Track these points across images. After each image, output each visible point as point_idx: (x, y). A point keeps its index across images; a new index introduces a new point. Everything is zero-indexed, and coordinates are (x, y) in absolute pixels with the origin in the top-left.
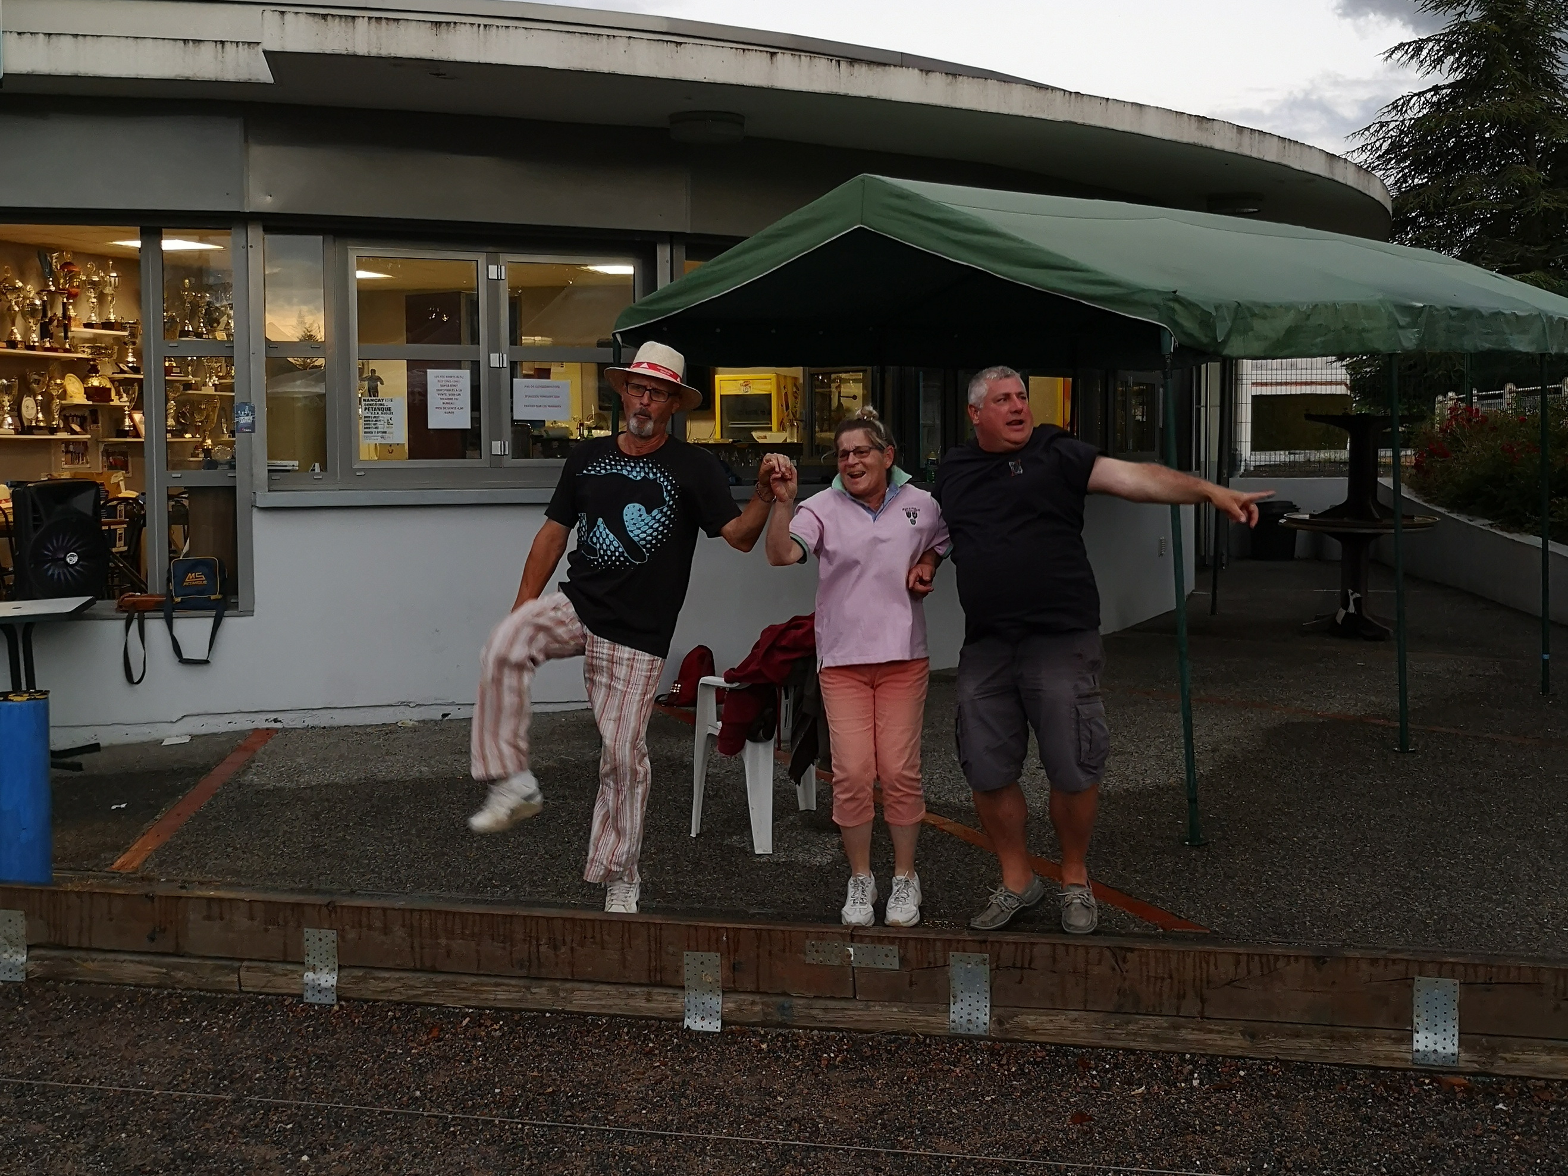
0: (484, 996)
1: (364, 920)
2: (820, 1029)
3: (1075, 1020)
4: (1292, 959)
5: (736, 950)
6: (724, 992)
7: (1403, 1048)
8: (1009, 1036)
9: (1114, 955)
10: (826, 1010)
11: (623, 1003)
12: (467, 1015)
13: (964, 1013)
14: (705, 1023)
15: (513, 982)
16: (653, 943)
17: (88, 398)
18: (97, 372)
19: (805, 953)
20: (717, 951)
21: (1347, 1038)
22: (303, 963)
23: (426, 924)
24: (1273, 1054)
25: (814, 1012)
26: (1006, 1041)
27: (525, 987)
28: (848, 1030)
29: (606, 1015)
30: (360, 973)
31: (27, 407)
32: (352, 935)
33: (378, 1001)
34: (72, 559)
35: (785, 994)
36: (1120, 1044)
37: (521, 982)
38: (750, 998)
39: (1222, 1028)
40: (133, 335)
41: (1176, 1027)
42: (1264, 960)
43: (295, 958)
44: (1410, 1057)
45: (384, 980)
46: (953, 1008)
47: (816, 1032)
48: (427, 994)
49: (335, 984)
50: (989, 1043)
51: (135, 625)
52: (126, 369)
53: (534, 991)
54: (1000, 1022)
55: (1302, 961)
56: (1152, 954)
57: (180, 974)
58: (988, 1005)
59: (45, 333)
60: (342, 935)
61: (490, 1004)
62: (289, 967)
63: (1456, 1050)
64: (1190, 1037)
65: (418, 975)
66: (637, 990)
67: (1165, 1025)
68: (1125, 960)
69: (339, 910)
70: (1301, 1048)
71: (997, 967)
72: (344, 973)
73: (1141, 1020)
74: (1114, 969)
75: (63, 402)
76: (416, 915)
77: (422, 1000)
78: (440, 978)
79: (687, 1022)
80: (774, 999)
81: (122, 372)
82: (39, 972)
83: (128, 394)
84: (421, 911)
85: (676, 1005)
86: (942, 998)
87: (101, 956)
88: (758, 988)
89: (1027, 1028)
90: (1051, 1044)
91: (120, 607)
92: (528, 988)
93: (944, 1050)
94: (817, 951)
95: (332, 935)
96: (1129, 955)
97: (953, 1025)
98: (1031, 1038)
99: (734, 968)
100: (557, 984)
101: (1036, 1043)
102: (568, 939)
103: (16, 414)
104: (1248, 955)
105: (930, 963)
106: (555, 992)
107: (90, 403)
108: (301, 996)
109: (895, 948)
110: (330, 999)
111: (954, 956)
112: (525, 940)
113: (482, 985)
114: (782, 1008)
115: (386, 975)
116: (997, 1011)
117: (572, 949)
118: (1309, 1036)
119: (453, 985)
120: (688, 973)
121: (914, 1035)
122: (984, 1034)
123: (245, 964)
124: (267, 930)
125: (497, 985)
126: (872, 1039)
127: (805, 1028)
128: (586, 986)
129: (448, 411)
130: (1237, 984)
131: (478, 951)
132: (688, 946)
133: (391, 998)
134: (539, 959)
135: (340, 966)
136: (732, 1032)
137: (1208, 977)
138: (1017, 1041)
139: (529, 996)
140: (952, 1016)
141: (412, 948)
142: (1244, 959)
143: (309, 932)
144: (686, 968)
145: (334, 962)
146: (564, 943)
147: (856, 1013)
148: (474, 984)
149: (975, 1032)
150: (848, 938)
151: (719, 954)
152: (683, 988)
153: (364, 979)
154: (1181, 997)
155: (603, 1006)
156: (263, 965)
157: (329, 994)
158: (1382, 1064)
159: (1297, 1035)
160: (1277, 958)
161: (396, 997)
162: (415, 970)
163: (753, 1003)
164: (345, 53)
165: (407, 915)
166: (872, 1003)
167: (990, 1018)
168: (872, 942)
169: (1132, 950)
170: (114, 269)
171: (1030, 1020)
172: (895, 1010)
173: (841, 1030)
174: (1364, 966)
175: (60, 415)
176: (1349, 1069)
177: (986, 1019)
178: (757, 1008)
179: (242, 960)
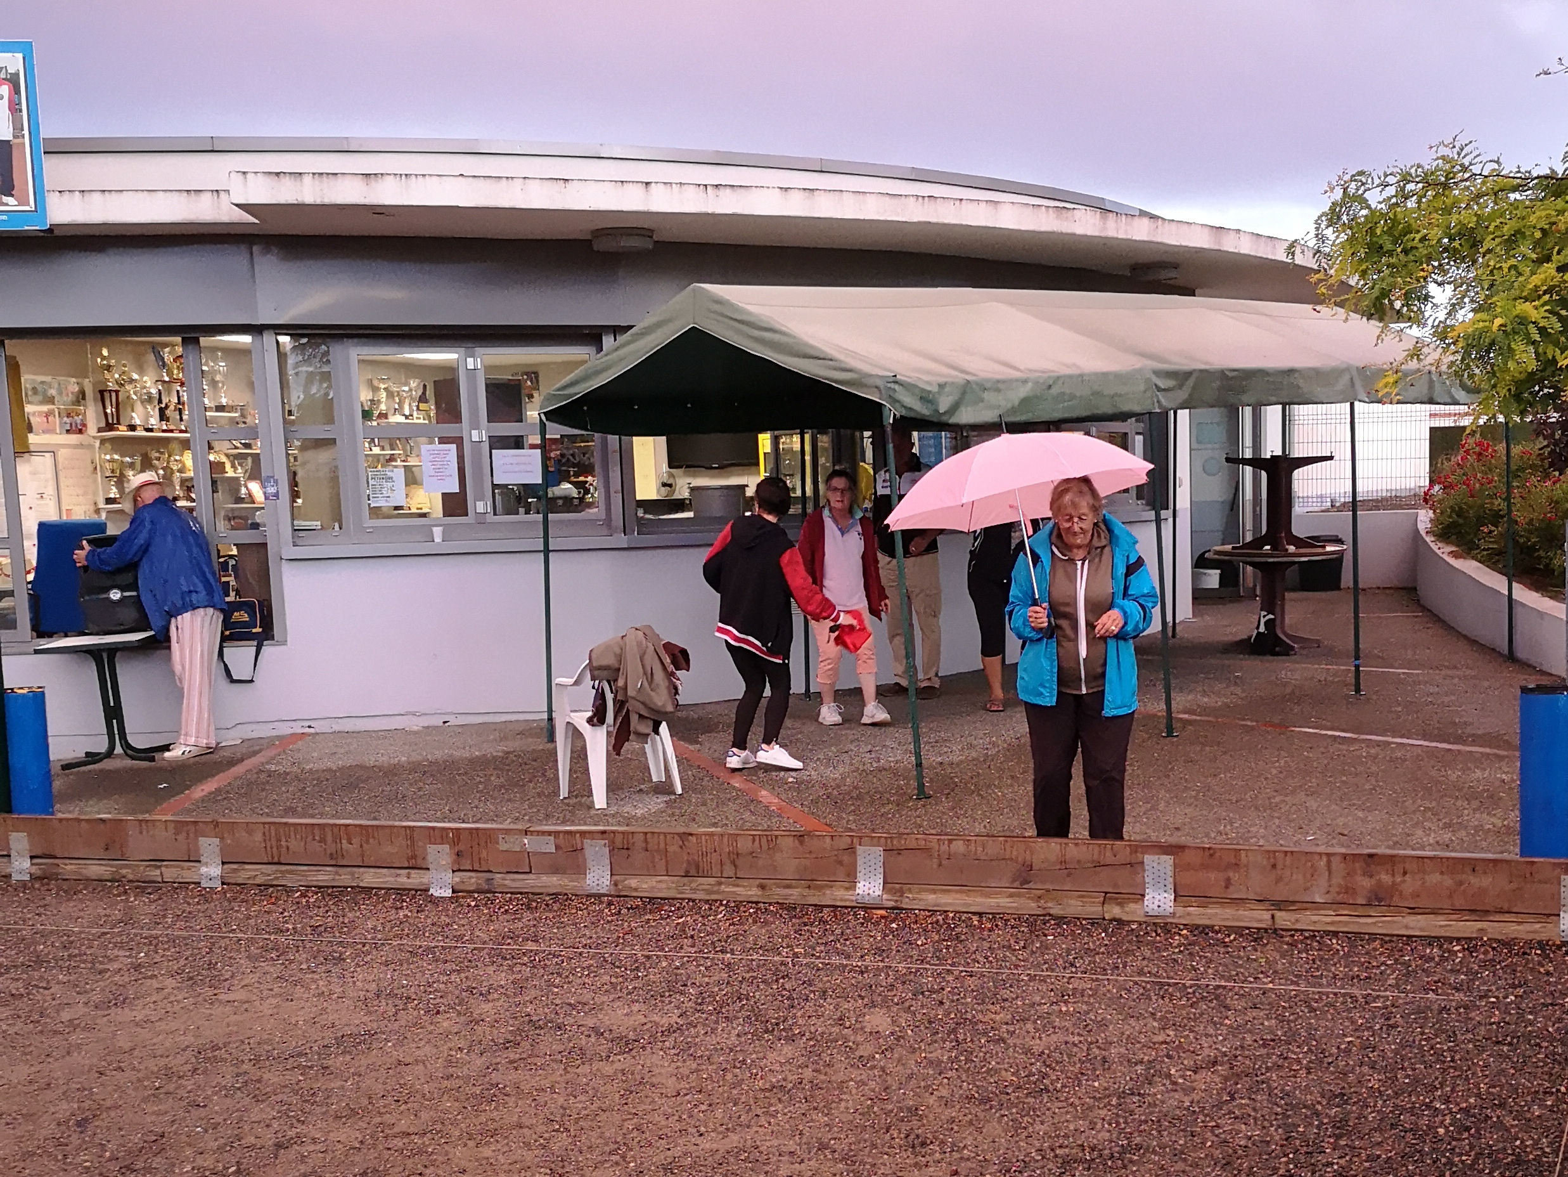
2: (512, 893)
3: (660, 881)
4: (786, 837)
5: (458, 843)
6: (453, 871)
8: (622, 894)
9: (682, 839)
10: (513, 880)
11: (393, 879)
12: (300, 891)
13: (594, 878)
14: (442, 891)
15: (328, 869)
16: (410, 838)
19: (499, 841)
20: (448, 843)
21: (820, 888)
22: (200, 861)
23: (273, 834)
24: (776, 899)
25: (506, 882)
26: (618, 896)
27: (336, 871)
28: (528, 894)
29: (382, 887)
30: (236, 866)
32: (229, 841)
33: (246, 884)
35: (489, 871)
36: (687, 896)
37: (333, 869)
38: (469, 874)
39: (746, 883)
41: (720, 884)
42: (769, 839)
43: (193, 858)
44: (854, 898)
45: (250, 870)
46: (588, 875)
47: (509, 895)
48: (276, 878)
49: (220, 873)
50: (610, 898)
52: (239, 445)
53: (341, 874)
54: (616, 885)
57: (124, 872)
58: (609, 872)
59: (163, 416)
60: (223, 841)
62: (192, 863)
63: (880, 892)
64: (727, 889)
65: (273, 866)
66: (401, 870)
67: (713, 882)
69: (220, 824)
70: (791, 895)
71: (613, 850)
72: (226, 865)
73: (699, 880)
74: (681, 847)
76: (267, 827)
77: (274, 882)
78: (282, 868)
79: (432, 891)
80: (483, 874)
82: (39, 873)
84: (270, 823)
85: (425, 880)
86: (581, 870)
87: (77, 862)
88: (473, 867)
89: (633, 887)
93: (581, 903)
94: (506, 839)
95: (217, 841)
97: (588, 888)
98: (635, 894)
99: (459, 853)
100: (355, 869)
101: (638, 897)
105: (573, 848)
106: (353, 874)
108: (200, 883)
109: (552, 838)
110: (216, 884)
111: (587, 842)
112: (333, 841)
113: (309, 871)
114: (488, 879)
115: (251, 866)
116: (614, 876)
117: (363, 846)
118: (795, 887)
119: (292, 872)
120: (430, 858)
121: (566, 894)
122: (606, 892)
123: (167, 863)
124: (176, 839)
125: (320, 871)
126: (540, 899)
127: (502, 893)
128: (372, 869)
130: (755, 854)
131: (306, 850)
132: (431, 839)
133: (254, 882)
134: (342, 853)
135: (223, 863)
136: (457, 896)
138: (625, 896)
139: (338, 878)
140: (588, 883)
141: (266, 848)
144: (430, 855)
145: (219, 860)
146: (356, 842)
147: (531, 881)
148: (303, 871)
149: (601, 891)
150: (524, 833)
151: (448, 847)
152: (428, 868)
153: (237, 871)
154: (722, 864)
155: (382, 882)
156: (176, 863)
157: (216, 881)
158: (839, 903)
159: (789, 887)
161: (258, 882)
162: (268, 863)
163: (471, 878)
165: (261, 827)
166: (540, 874)
167: (610, 881)
168: (538, 835)
171: (633, 882)
172: (556, 878)
173: (521, 893)
174: (828, 840)
176: (819, 908)
177: (608, 883)
178: (473, 880)
179: (163, 861)
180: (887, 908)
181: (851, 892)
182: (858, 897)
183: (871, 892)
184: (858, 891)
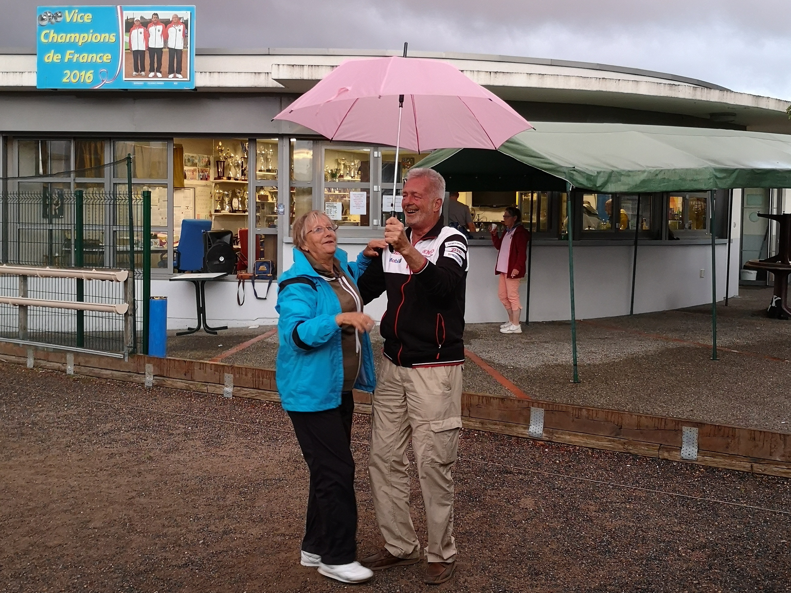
1: (240, 371)
2: (362, 414)
7: (526, 431)
10: (363, 407)
21: (510, 426)
22: (224, 385)
23: (257, 374)
24: (488, 430)
30: (239, 388)
31: (235, 202)
32: (237, 376)
33: (243, 397)
34: (222, 259)
39: (474, 421)
42: (487, 399)
43: (221, 383)
44: (528, 434)
45: (245, 391)
47: (360, 415)
48: (256, 396)
51: (241, 284)
55: (498, 400)
57: (191, 386)
60: (234, 376)
62: (221, 386)
63: (541, 432)
65: (256, 390)
70: (496, 429)
72: (235, 388)
76: (254, 370)
77: (255, 398)
78: (260, 391)
82: (156, 383)
84: (256, 369)
87: (172, 380)
91: (237, 277)
95: (232, 376)
103: (230, 205)
108: (223, 395)
113: (271, 394)
115: (246, 389)
118: (498, 425)
119: (263, 394)
123: (209, 384)
125: (275, 394)
129: (358, 207)
130: (479, 406)
131: (270, 383)
135: (234, 386)
142: (481, 398)
143: (226, 375)
145: (232, 385)
148: (269, 394)
153: (240, 390)
156: (214, 384)
158: (520, 436)
161: (248, 397)
162: (254, 388)
165: (252, 370)
176: (510, 437)
179: (208, 383)
180: (544, 441)
182: (530, 433)
183: (537, 431)
184: (530, 430)
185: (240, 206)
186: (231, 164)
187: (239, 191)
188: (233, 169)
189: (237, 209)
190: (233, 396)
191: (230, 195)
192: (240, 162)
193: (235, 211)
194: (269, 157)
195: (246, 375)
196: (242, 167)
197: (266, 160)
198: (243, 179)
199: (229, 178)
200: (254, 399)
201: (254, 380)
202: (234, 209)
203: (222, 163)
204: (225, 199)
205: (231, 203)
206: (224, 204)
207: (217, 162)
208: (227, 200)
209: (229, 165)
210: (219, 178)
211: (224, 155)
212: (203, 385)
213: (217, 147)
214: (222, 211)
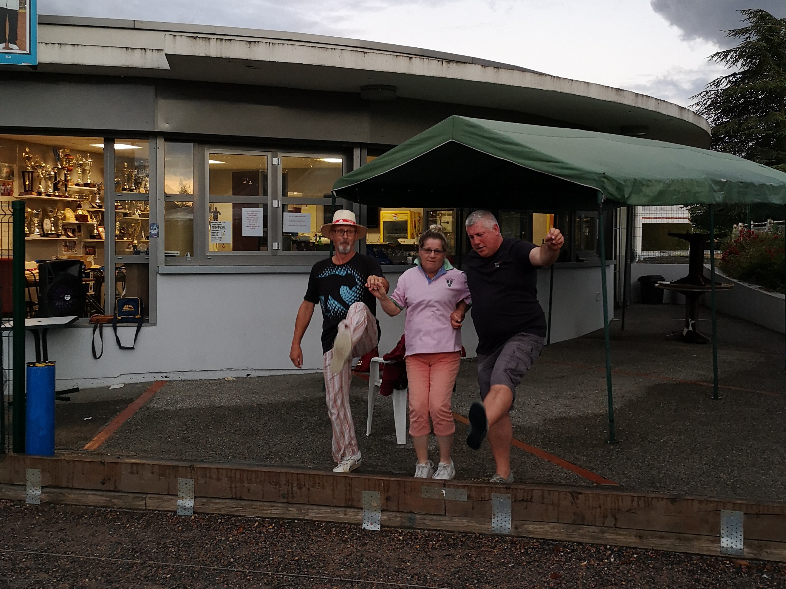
0: (265, 512)
1: (208, 474)
2: (428, 530)
3: (553, 528)
4: (660, 499)
5: (388, 491)
6: (382, 511)
8: (521, 535)
9: (572, 496)
10: (431, 521)
11: (333, 515)
12: (257, 521)
13: (498, 523)
14: (373, 526)
15: (280, 505)
16: (348, 486)
17: (76, 220)
18: (81, 207)
19: (421, 493)
20: (379, 490)
21: (687, 539)
22: (177, 495)
23: (238, 476)
24: (651, 546)
25: (426, 522)
26: (519, 537)
27: (285, 507)
28: (442, 531)
29: (324, 522)
30: (205, 500)
31: (46, 224)
32: (202, 481)
33: (213, 514)
34: (68, 298)
35: (411, 512)
36: (576, 540)
37: (284, 505)
38: (395, 514)
39: (625, 533)
40: (99, 190)
41: (603, 532)
42: (646, 500)
43: (174, 492)
44: (719, 550)
46: (493, 521)
47: (426, 531)
48: (237, 510)
49: (192, 505)
50: (511, 538)
51: (98, 331)
52: (95, 206)
53: (290, 509)
54: (516, 528)
55: (665, 500)
56: (591, 495)
57: (116, 501)
58: (511, 519)
59: (56, 188)
60: (196, 481)
61: (268, 516)
62: (170, 497)
64: (609, 537)
65: (234, 501)
66: (340, 509)
67: (597, 531)
68: (578, 498)
69: (196, 469)
70: (665, 544)
71: (515, 501)
72: (197, 500)
73: (586, 528)
74: (572, 503)
75: (64, 222)
76: (233, 472)
77: (235, 513)
78: (243, 503)
79: (364, 525)
80: (406, 515)
81: (94, 207)
82: (47, 499)
83: (96, 218)
84: (236, 470)
85: (358, 517)
86: (487, 516)
88: (398, 509)
89: (530, 531)
90: (541, 539)
91: (91, 321)
92: (287, 508)
93: (488, 541)
94: (427, 492)
95: (192, 481)
96: (580, 496)
97: (493, 529)
98: (531, 536)
99: (388, 499)
100: (301, 506)
101: (534, 538)
102: (307, 484)
103: (40, 227)
104: (638, 497)
105: (482, 498)
106: (299, 510)
107: (78, 222)
108: (176, 512)
109: (465, 491)
110: (190, 513)
111: (494, 495)
112: (286, 484)
113: (265, 506)
114: (410, 519)
115: (218, 501)
116: (515, 522)
117: (309, 489)
118: (669, 538)
119: (250, 506)
120: (364, 502)
121: (474, 533)
122: (508, 534)
123: (149, 495)
124: (159, 479)
125: (272, 506)
126: (453, 535)
127: (421, 529)
128: (315, 507)
129: (252, 227)
130: (633, 511)
131: (263, 490)
132: (365, 489)
133: (220, 513)
134: (292, 493)
135: (195, 497)
136: (385, 531)
137: (618, 507)
138: (524, 537)
139: (287, 512)
140: (493, 525)
141: (231, 487)
142: (636, 499)
143: (180, 480)
144: (364, 499)
145: (192, 495)
146: (305, 486)
147: (446, 522)
148: (260, 506)
149: (504, 533)
150: (443, 486)
151: (379, 493)
152: (362, 508)
153: (207, 503)
154: (605, 517)
155: (323, 517)
156: (157, 496)
157: (189, 510)
158: (705, 553)
159: (662, 537)
160: (652, 498)
161: (223, 512)
162: (232, 498)
163: (396, 517)
164: (205, 55)
165: (229, 472)
166: (454, 518)
167: (511, 526)
168: (454, 488)
169: (581, 493)
170: (91, 157)
171: (531, 527)
172: (465, 521)
173: (438, 531)
174: (696, 503)
175: (62, 228)
176: (689, 556)
177: (510, 526)
178: (398, 519)
179: (147, 494)
180: (748, 559)
181: (716, 545)
182: (722, 549)
183: (734, 547)
184: (722, 545)
185: (53, 228)
186: (42, 176)
187: (51, 209)
188: (43, 181)
189: (49, 232)
190: (194, 513)
191: (40, 216)
192: (52, 173)
193: (47, 235)
194: (87, 168)
195: (219, 479)
196: (56, 179)
197: (84, 171)
198: (57, 194)
199: (40, 193)
200: (233, 516)
201: (233, 485)
202: (46, 232)
203: (30, 174)
204: (34, 220)
205: (41, 226)
206: (32, 226)
207: (23, 172)
208: (36, 220)
209: (39, 176)
210: (26, 192)
211: (33, 163)
212: (138, 497)
213: (24, 154)
214: (31, 235)
